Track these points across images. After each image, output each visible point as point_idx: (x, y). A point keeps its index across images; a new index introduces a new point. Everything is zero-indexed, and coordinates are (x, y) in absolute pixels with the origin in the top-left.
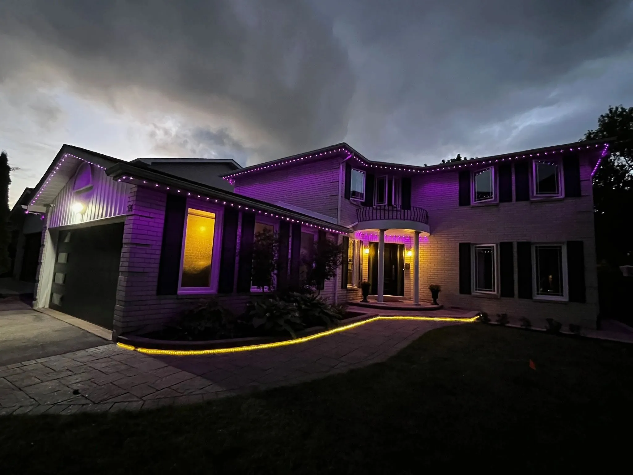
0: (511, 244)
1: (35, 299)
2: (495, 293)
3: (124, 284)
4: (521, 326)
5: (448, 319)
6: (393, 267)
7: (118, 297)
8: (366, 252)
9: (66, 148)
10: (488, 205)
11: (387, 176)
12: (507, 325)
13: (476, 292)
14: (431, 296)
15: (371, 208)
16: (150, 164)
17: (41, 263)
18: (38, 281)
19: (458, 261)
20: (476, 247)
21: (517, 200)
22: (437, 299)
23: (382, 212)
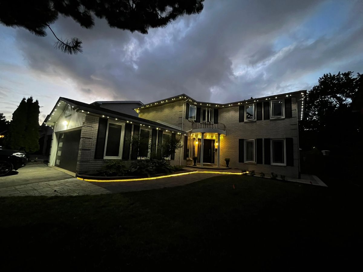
0: (261, 139)
1: (49, 162)
2: (254, 162)
3: (80, 154)
4: (261, 176)
5: (229, 173)
6: (210, 150)
7: (78, 159)
8: (196, 143)
9: (61, 99)
10: (252, 122)
11: (207, 108)
12: (254, 176)
13: (246, 162)
14: (226, 164)
15: (199, 123)
16: (101, 104)
17: (51, 147)
18: (50, 155)
19: (238, 148)
20: (246, 141)
21: (264, 119)
22: (229, 165)
23: (204, 125)
